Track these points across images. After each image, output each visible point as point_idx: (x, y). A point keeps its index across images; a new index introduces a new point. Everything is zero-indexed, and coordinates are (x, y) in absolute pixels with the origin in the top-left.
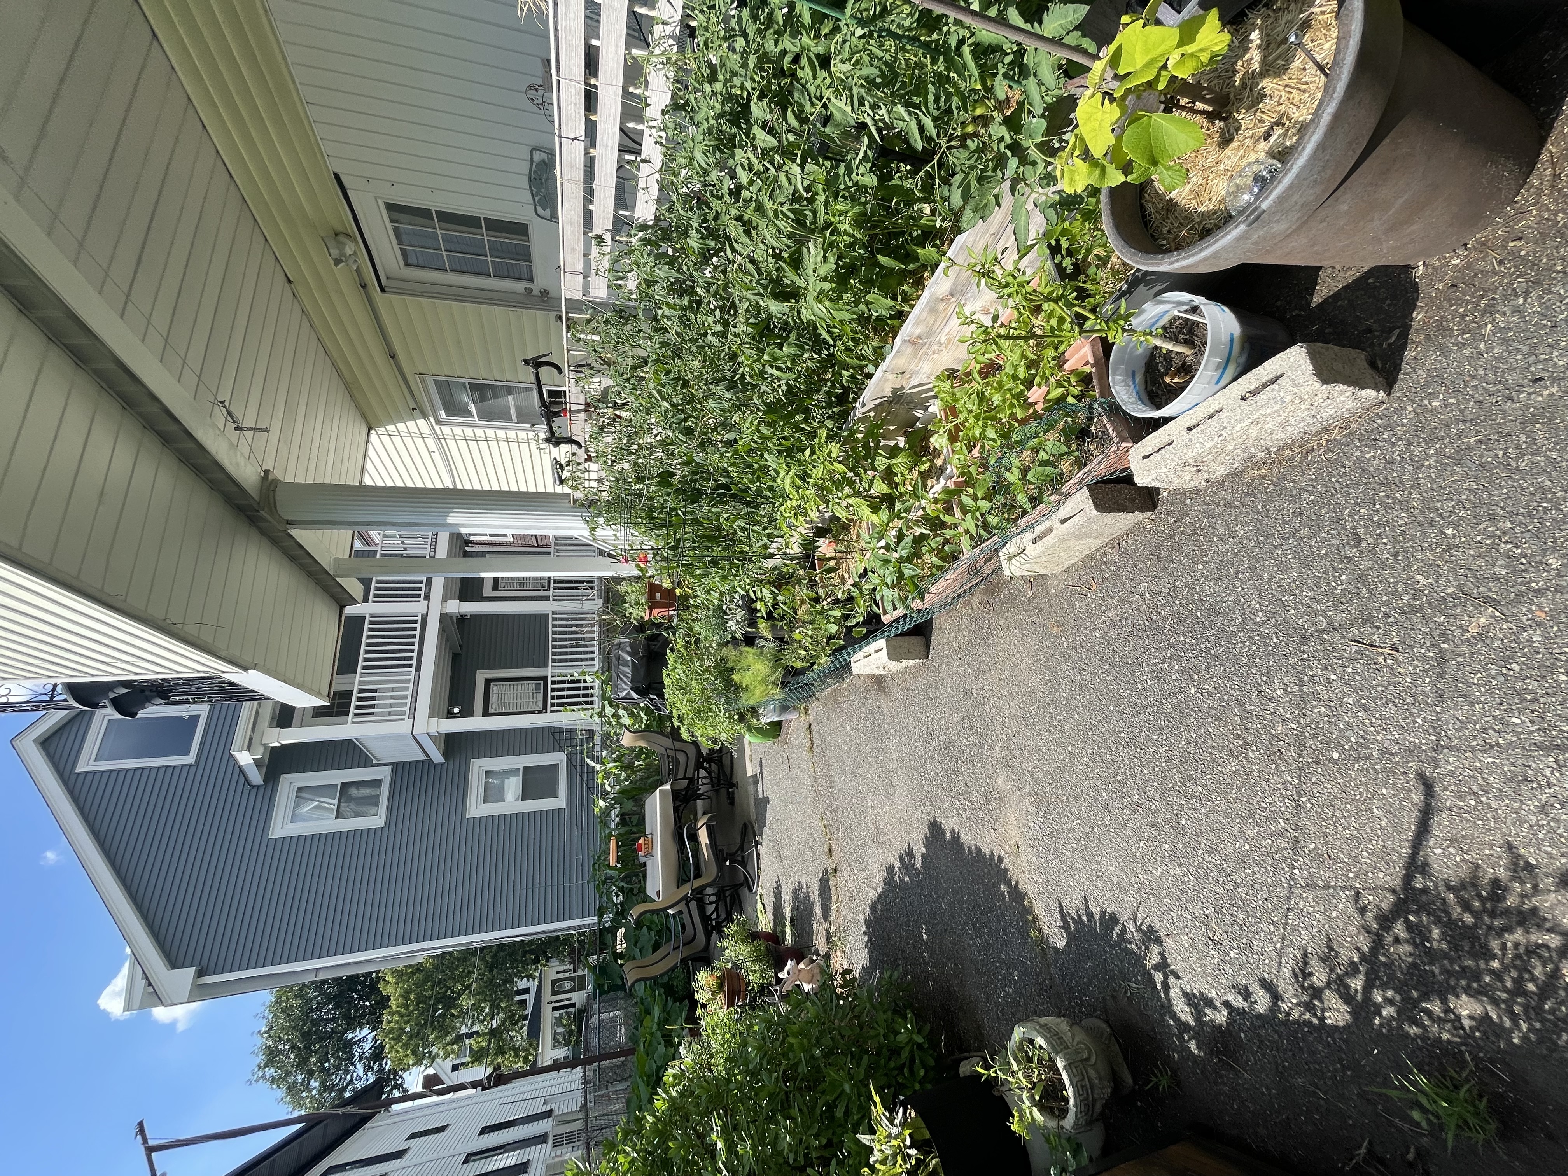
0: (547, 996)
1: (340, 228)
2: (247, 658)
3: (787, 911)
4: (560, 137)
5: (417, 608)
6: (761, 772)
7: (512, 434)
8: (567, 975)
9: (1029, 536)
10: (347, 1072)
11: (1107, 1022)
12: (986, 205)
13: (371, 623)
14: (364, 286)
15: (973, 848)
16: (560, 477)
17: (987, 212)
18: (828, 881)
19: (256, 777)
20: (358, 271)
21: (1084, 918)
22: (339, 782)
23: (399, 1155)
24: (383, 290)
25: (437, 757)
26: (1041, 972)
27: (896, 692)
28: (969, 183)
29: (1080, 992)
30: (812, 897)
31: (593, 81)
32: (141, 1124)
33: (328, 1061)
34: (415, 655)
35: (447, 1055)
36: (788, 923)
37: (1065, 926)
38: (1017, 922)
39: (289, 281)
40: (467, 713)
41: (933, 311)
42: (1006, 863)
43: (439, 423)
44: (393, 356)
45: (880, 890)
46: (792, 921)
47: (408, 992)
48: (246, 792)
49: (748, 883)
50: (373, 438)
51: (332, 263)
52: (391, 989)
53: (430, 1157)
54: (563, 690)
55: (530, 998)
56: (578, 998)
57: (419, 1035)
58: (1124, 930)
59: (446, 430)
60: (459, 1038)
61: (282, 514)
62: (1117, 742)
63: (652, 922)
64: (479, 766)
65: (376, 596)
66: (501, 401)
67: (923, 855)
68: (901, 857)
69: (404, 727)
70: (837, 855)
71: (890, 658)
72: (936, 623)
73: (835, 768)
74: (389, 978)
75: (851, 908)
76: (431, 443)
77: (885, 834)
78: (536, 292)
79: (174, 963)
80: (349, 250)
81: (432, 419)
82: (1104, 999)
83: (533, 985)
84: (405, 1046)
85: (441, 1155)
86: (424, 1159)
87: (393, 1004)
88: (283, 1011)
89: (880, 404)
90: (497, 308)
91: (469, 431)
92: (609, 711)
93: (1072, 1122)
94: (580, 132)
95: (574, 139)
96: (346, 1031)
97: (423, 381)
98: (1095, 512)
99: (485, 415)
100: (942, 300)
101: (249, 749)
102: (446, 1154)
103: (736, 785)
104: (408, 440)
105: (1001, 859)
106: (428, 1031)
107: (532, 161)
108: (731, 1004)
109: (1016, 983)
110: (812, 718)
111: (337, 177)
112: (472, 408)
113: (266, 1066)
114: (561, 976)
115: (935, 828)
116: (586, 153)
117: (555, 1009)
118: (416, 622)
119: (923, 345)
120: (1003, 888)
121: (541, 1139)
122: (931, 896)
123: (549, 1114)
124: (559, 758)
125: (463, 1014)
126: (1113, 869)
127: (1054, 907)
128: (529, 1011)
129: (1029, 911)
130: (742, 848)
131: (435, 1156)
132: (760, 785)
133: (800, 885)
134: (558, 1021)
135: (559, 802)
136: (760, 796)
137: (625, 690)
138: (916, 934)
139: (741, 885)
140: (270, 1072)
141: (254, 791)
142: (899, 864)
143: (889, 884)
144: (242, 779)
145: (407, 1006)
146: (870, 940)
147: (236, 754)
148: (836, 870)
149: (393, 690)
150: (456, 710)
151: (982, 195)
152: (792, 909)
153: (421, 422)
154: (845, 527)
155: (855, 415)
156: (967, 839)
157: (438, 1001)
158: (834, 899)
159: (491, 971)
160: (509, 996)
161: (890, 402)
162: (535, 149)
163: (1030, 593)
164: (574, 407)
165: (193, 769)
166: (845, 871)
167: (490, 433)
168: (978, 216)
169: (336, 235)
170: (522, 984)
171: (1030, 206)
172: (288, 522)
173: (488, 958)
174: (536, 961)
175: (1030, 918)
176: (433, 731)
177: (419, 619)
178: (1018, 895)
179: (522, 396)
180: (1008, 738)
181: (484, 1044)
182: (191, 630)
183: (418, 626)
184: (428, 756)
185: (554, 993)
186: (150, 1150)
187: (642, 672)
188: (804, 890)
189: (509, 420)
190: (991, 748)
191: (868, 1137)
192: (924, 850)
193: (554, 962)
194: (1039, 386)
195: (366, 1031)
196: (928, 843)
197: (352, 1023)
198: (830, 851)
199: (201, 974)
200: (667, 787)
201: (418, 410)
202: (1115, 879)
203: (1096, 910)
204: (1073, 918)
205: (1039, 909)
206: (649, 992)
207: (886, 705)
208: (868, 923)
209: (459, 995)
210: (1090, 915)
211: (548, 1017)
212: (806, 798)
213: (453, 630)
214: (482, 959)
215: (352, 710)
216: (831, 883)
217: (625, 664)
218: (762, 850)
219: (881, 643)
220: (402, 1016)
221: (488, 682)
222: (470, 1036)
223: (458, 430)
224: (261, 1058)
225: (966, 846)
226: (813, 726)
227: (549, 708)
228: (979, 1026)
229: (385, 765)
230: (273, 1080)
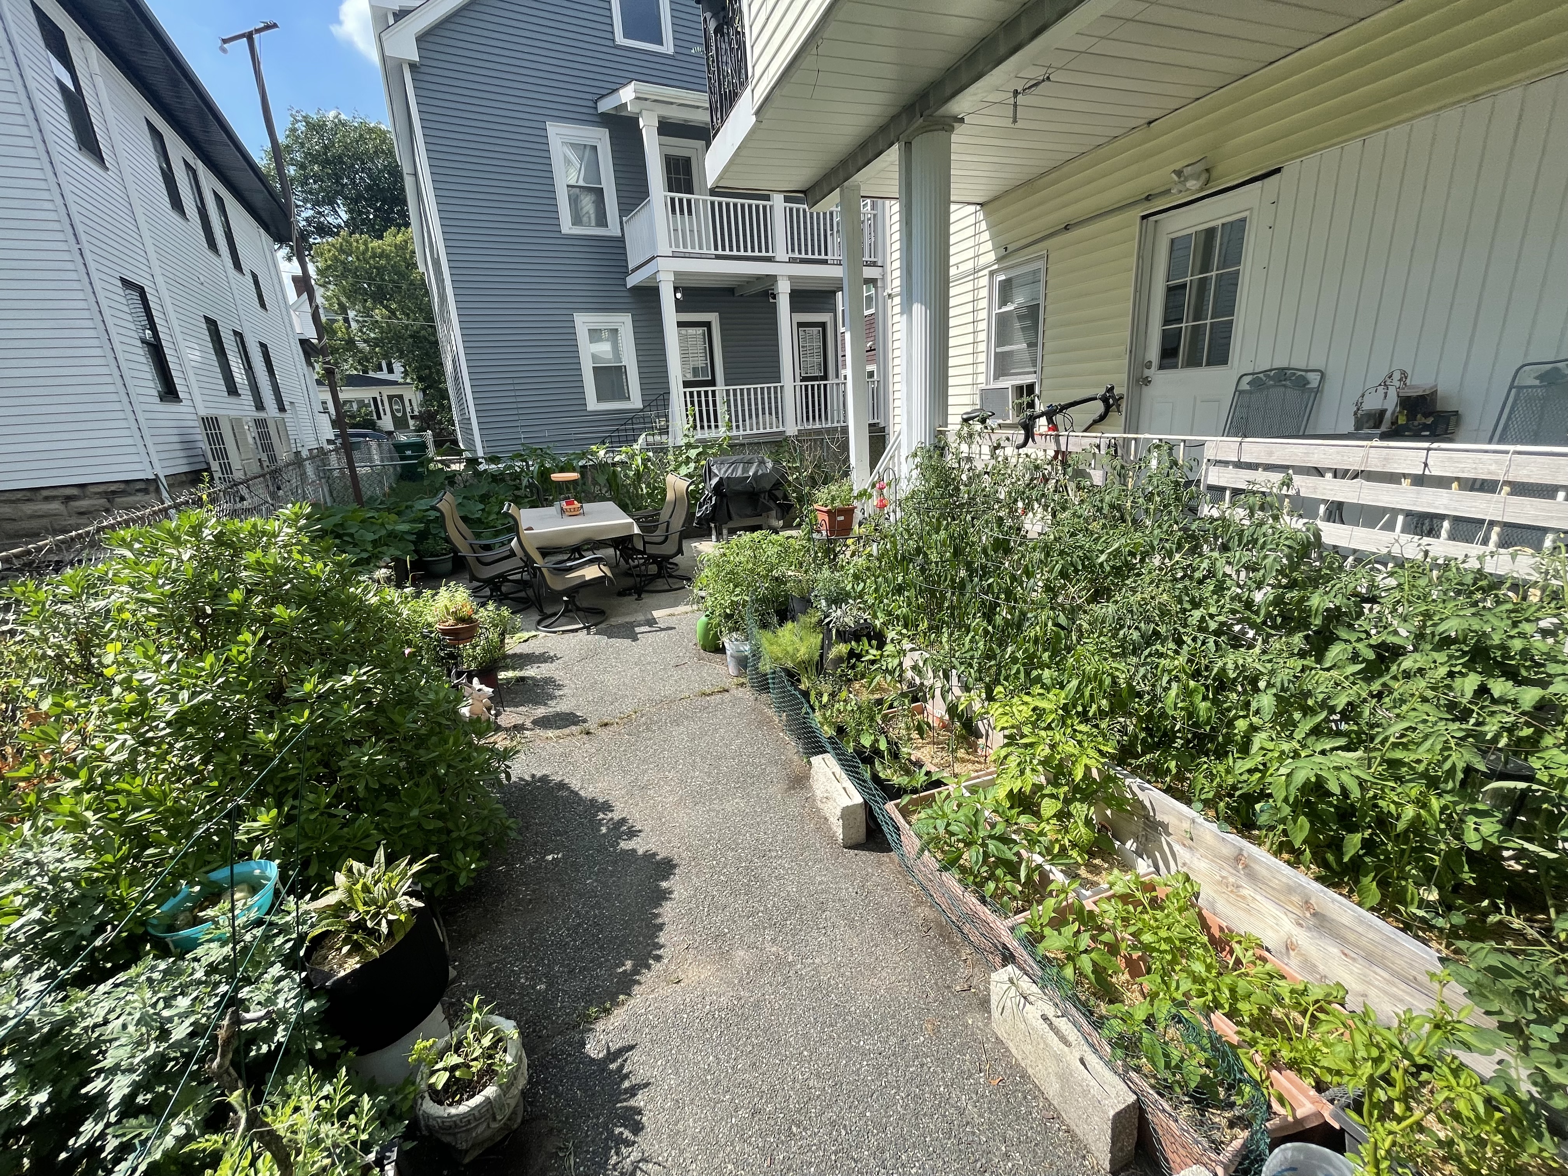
0: (387, 391)
1: (1215, 174)
2: (769, 113)
3: (530, 672)
4: (1429, 449)
5: (781, 252)
6: (662, 630)
7: (982, 347)
8: (408, 409)
9: (1050, 1011)
10: (305, 201)
11: (523, 1122)
12: (1486, 997)
13: (765, 207)
14: (1148, 198)
15: (660, 921)
16: (972, 418)
17: (1477, 999)
18: (575, 723)
19: (605, 106)
20: (1168, 192)
21: (626, 1084)
22: (604, 185)
23: (238, 266)
24: (1144, 217)
25: (632, 281)
26: (553, 1022)
27: (794, 805)
28: (1511, 977)
29: (545, 1079)
30: (552, 703)
31: (1506, 489)
32: (275, 26)
33: (315, 182)
34: (735, 253)
35: (327, 299)
36: (518, 674)
37: (612, 1056)
38: (598, 986)
39: (1150, 123)
40: (680, 307)
41: (1290, 890)
42: (656, 966)
43: (992, 274)
44: (1067, 228)
45: (582, 793)
46: (522, 679)
47: (388, 257)
48: (590, 97)
49: (545, 619)
50: (972, 208)
51: (1178, 166)
52: (391, 239)
53: (237, 297)
54: (707, 405)
55: (384, 375)
56: (387, 423)
57: (346, 270)
58: (629, 1144)
59: (984, 281)
60: (343, 309)
61: (918, 139)
62: (833, 1124)
63: (489, 513)
64: (624, 323)
65: (791, 210)
66: (1018, 335)
67: (634, 851)
68: (623, 821)
69: (663, 248)
70: (603, 733)
71: (844, 809)
72: (884, 857)
73: (694, 727)
74: (400, 238)
75: (554, 755)
76: (969, 265)
77: (642, 797)
78: (1147, 372)
79: (422, 39)
80: (1192, 184)
81: (996, 267)
82: (545, 1117)
83: (397, 376)
84: (335, 259)
85: (240, 307)
86: (235, 292)
87: (376, 243)
88: (361, 136)
89: (1144, 807)
90: (1129, 333)
91: (984, 304)
92: (693, 453)
93: (432, 1111)
94: (1435, 470)
95: (1426, 465)
96: (345, 198)
97: (1039, 258)
98: (1112, 1113)
99: (1003, 322)
100: (1307, 902)
101: (637, 98)
102: (241, 313)
103: (639, 598)
104: (971, 242)
105: (658, 958)
106: (350, 280)
107: (1307, 371)
108: (445, 632)
109: (534, 988)
110: (734, 691)
111: (1278, 170)
112: (1010, 307)
113: (307, 123)
114: (407, 403)
115: (666, 867)
116: (1405, 476)
117: (375, 399)
118: (767, 251)
119: (1235, 868)
120: (629, 964)
121: (260, 406)
122: (595, 864)
123: (282, 409)
124: (636, 401)
125: (367, 312)
126: (692, 1126)
127: (628, 1039)
128: (371, 374)
129: (616, 1004)
130: (578, 609)
131: (239, 302)
132: (647, 628)
133: (560, 687)
134: (361, 403)
135: (593, 404)
136: (637, 630)
137: (720, 472)
138: (551, 846)
139: (541, 611)
140: (301, 127)
141: (591, 104)
142: (616, 818)
143: (592, 805)
144: (605, 92)
145: (374, 256)
146: (528, 783)
147: (631, 87)
148: (588, 733)
149: (691, 231)
150: (679, 295)
151: (1499, 994)
152: (532, 678)
153: (992, 256)
154: (972, 748)
155: (1126, 776)
156: (667, 912)
157: (379, 287)
158: (558, 732)
159: (411, 336)
160: (386, 356)
161: (1147, 817)
162: (1323, 375)
163: (958, 988)
164: (1063, 440)
165: (610, 43)
166: (590, 746)
167: (983, 325)
168: (1471, 987)
169: (1207, 170)
170: (398, 367)
171: (1499, 1054)
172: (908, 144)
173: (423, 332)
174: (420, 379)
175: (608, 1005)
176: (661, 277)
177: (770, 254)
178: (627, 984)
179: (1026, 357)
180: (790, 964)
181: (340, 334)
182: (808, 61)
183: (764, 254)
184: (633, 271)
185: (390, 398)
186: (249, 36)
187: (739, 488)
188: (557, 693)
189: (999, 344)
190: (773, 941)
191: (383, 860)
192: (640, 852)
193: (420, 395)
194: (1239, 1033)
195: (345, 217)
196: (649, 857)
197: (353, 203)
198: (606, 725)
199: (413, 66)
200: (636, 530)
201: (1005, 254)
202: (680, 1126)
203: (639, 1101)
204: (622, 1066)
205: (619, 1017)
206: (420, 515)
207: (776, 790)
208: (544, 779)
209: (386, 307)
210: (633, 1091)
211: (366, 394)
212: (651, 689)
213: (760, 288)
214: (423, 328)
215: (677, 195)
216: (574, 728)
217: (745, 470)
218: (583, 634)
219: (858, 799)
220: (364, 253)
221: (708, 325)
222: (346, 320)
223: (984, 293)
224: (314, 117)
225: (660, 910)
226: (727, 695)
227: (688, 390)
228: (474, 937)
229: (622, 229)
230: (293, 130)
